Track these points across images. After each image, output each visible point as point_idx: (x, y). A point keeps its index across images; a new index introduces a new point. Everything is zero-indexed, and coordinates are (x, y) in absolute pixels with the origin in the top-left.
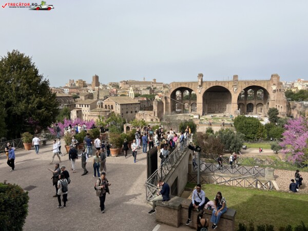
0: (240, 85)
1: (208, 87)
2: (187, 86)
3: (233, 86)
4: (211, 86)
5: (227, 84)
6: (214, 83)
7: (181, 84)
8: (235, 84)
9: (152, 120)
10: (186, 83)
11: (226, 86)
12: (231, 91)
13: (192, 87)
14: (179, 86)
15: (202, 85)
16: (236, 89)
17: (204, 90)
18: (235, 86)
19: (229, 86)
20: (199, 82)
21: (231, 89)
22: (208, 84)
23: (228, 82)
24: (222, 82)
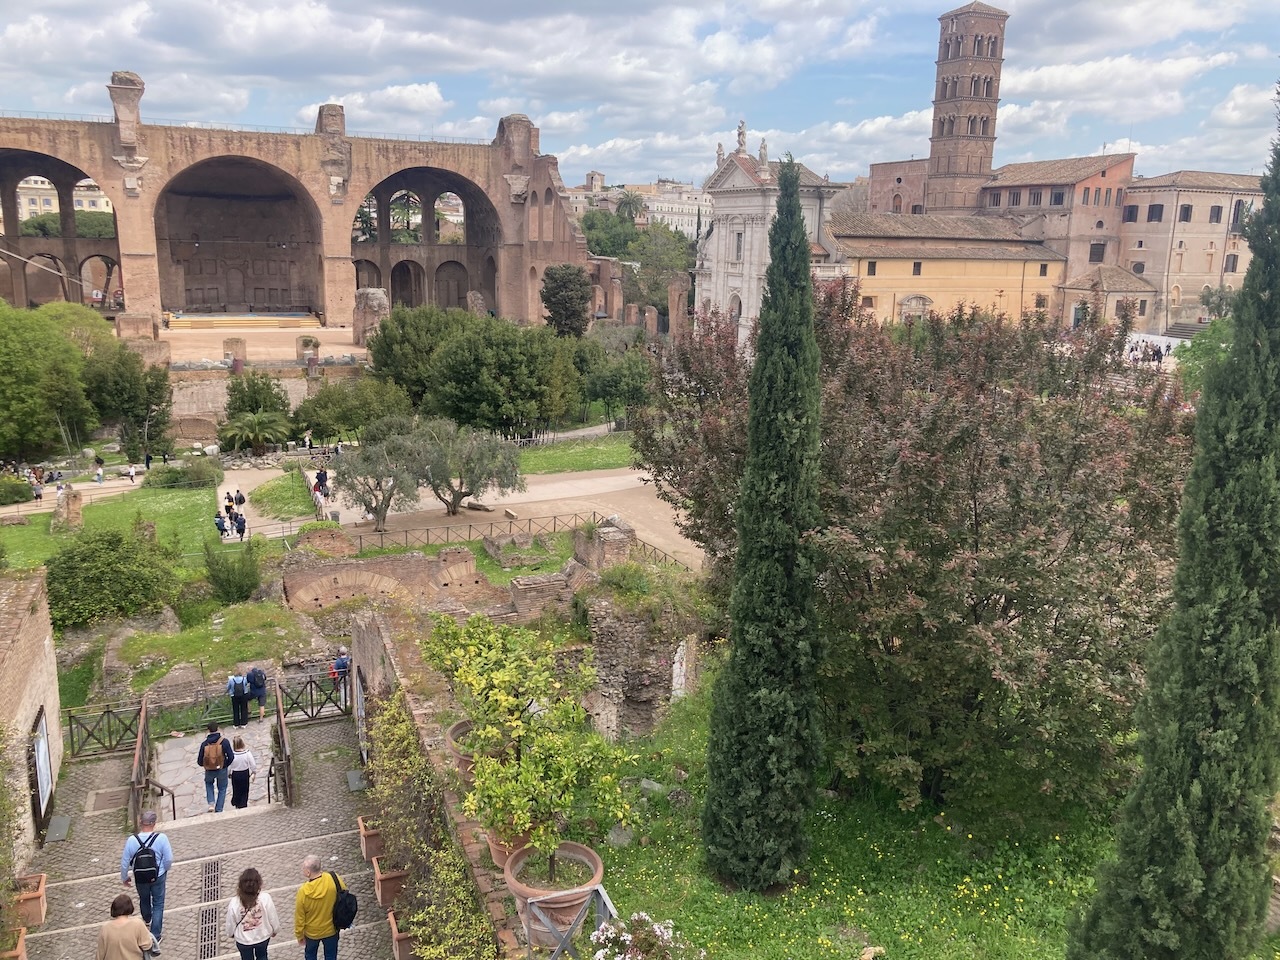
0: (358, 160)
1: (184, 163)
2: (39, 147)
3: (324, 163)
4: (202, 155)
5: (292, 148)
6: (217, 141)
8: (334, 155)
10: (31, 127)
11: (286, 162)
12: (313, 188)
13: (75, 155)
15: (144, 143)
16: (340, 180)
17: (161, 178)
18: (334, 163)
19: (305, 162)
20: (121, 125)
21: (315, 180)
22: (178, 143)
23: (297, 141)
24: (262, 139)
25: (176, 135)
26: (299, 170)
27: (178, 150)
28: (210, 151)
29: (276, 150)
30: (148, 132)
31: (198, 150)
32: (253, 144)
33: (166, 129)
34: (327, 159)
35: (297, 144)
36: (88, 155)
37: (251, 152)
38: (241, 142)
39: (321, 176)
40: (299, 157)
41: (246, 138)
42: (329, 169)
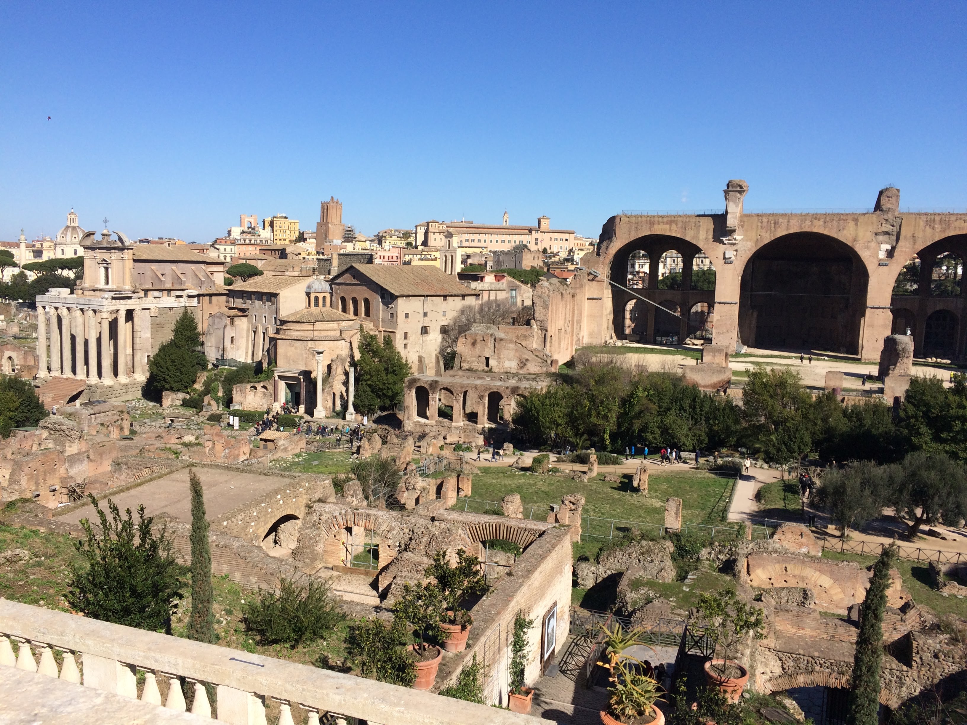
0: (906, 231)
1: (767, 239)
2: (675, 232)
3: (876, 235)
4: (781, 232)
5: (852, 224)
6: (794, 222)
7: (651, 221)
8: (887, 227)
9: (523, 364)
10: (672, 220)
11: (844, 235)
12: (864, 255)
13: (696, 237)
14: (645, 232)
15: (742, 226)
16: (889, 247)
17: (749, 250)
18: (887, 233)
19: (861, 233)
20: (729, 216)
21: (867, 248)
22: (765, 224)
23: (856, 218)
24: (828, 218)
25: (765, 220)
26: (855, 240)
27: (764, 231)
28: (788, 229)
29: (838, 226)
30: (745, 219)
31: (779, 230)
32: (821, 222)
33: (758, 215)
34: (880, 231)
35: (856, 220)
36: (704, 237)
37: (819, 228)
38: (812, 222)
39: (873, 245)
40: (856, 230)
41: (816, 218)
42: (881, 238)
